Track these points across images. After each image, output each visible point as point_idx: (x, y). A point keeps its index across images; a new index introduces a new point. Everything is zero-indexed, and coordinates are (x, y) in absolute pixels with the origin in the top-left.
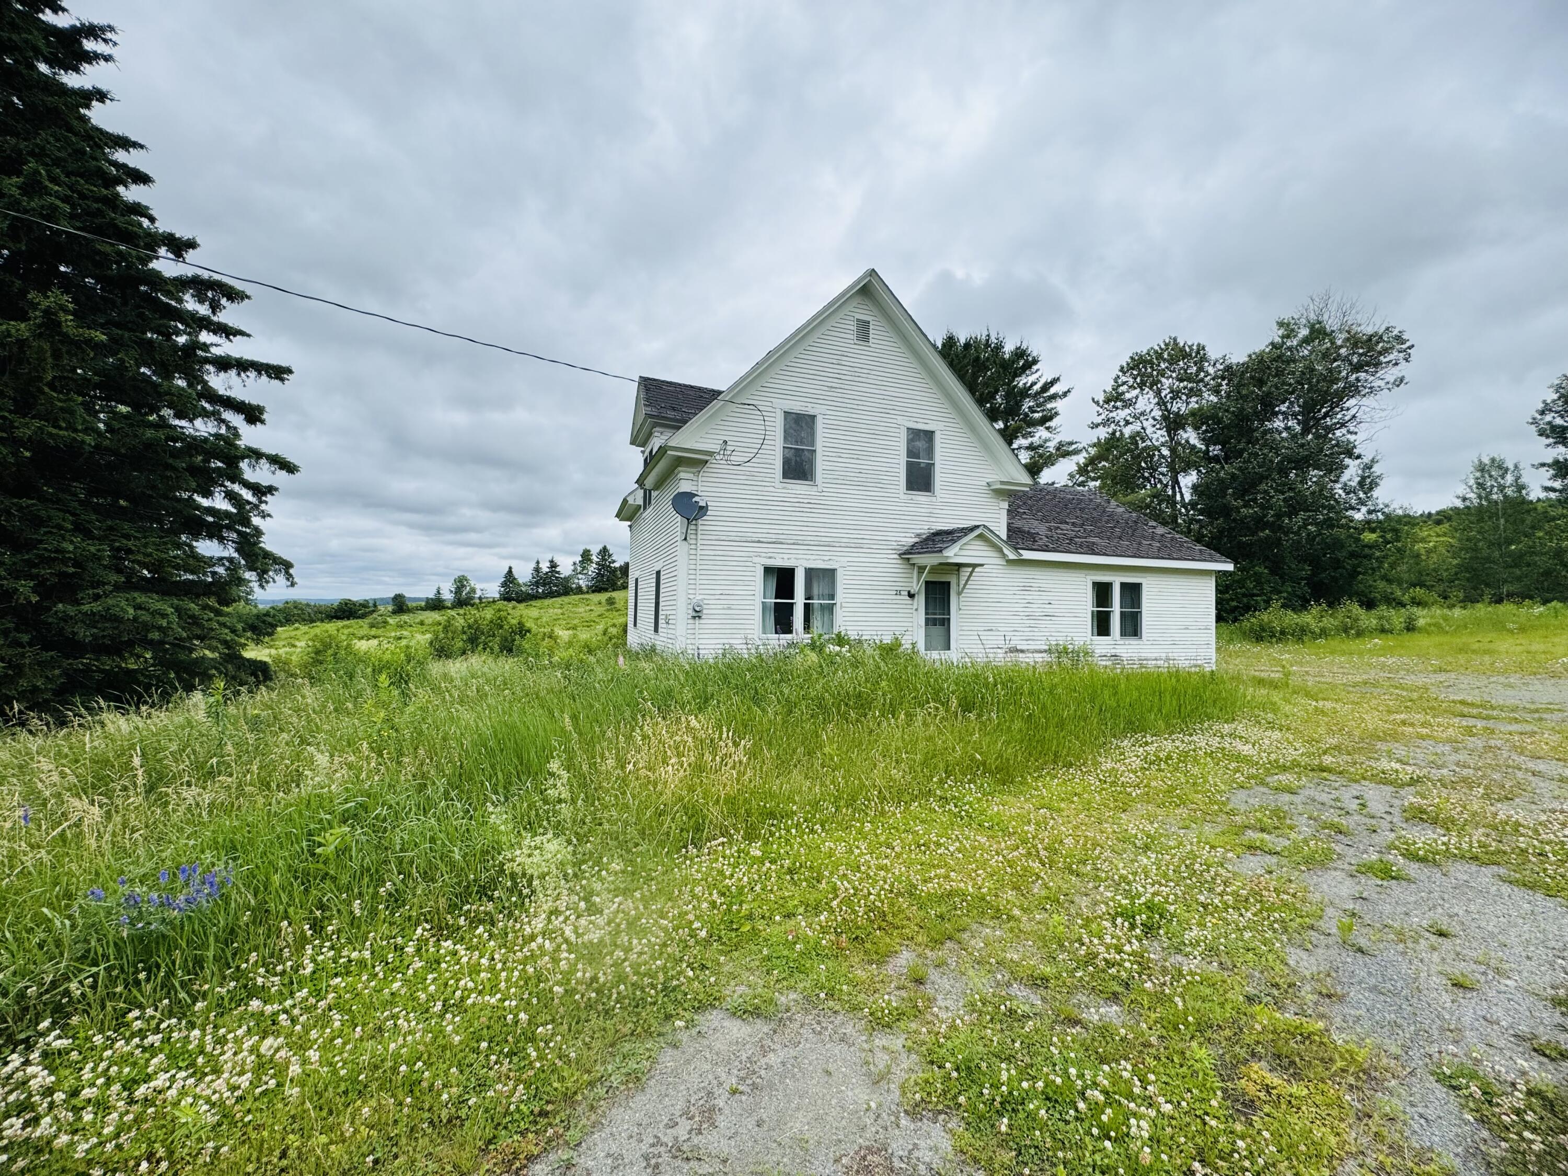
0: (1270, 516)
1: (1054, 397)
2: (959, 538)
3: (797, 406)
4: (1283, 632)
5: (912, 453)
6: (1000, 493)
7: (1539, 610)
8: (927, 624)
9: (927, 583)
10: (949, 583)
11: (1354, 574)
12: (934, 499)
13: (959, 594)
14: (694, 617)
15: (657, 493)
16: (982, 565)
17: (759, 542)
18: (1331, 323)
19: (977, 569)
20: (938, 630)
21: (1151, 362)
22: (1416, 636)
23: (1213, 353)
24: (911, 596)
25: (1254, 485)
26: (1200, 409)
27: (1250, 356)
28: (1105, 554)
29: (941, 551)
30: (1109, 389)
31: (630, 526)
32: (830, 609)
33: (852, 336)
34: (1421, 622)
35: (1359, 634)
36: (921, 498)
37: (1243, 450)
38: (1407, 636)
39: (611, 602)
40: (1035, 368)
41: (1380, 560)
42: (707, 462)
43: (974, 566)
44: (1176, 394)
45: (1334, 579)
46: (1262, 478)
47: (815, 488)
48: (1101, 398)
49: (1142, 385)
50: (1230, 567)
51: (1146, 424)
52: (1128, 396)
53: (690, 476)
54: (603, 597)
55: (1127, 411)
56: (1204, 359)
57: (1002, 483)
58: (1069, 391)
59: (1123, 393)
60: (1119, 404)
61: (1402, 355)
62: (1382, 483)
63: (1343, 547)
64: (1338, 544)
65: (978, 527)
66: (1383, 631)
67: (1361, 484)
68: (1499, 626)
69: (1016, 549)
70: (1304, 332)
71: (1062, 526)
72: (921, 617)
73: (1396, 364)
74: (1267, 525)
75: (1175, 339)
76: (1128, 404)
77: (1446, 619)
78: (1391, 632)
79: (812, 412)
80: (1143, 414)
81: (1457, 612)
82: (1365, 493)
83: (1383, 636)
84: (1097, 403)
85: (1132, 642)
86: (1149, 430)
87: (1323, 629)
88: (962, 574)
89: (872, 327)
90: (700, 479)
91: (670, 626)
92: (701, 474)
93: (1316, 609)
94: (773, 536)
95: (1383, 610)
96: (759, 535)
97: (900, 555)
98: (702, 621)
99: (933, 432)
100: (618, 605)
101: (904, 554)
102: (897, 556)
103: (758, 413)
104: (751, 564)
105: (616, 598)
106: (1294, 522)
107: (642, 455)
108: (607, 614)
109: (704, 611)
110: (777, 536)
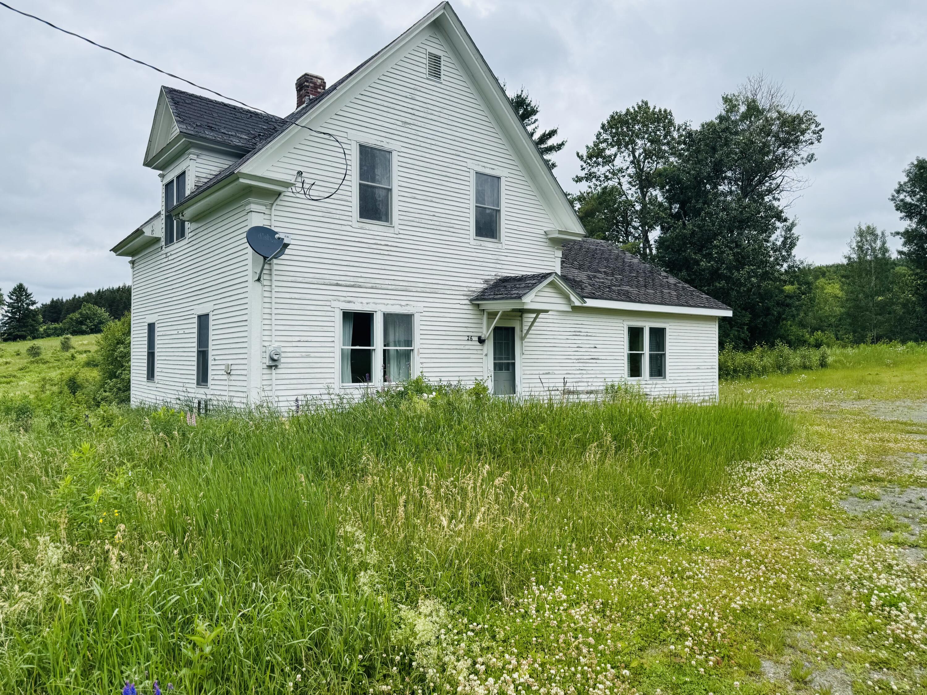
0: (724, 271)
1: (551, 149)
2: (534, 286)
3: (371, 140)
4: (735, 371)
5: (480, 196)
6: (555, 242)
7: (900, 348)
8: (495, 369)
9: (496, 329)
10: (513, 329)
11: (779, 319)
12: (499, 246)
13: (522, 339)
14: (270, 367)
15: (194, 226)
16: (546, 311)
17: (337, 285)
19: (540, 316)
20: (504, 374)
21: (627, 123)
22: (828, 372)
23: (678, 121)
24: (481, 341)
25: (710, 240)
26: (665, 170)
27: (703, 126)
28: (640, 302)
29: (520, 297)
30: (591, 145)
31: (133, 263)
32: (408, 355)
33: (424, 69)
34: (830, 360)
35: (789, 371)
36: (488, 243)
37: (702, 209)
38: (821, 372)
39: (34, 352)
40: (534, 118)
41: (798, 308)
42: (279, 194)
43: (538, 312)
44: (648, 154)
45: (765, 324)
46: (715, 236)
47: (391, 230)
48: (584, 152)
49: (618, 144)
50: (729, 313)
51: (623, 180)
52: (608, 152)
53: (262, 209)
54: (23, 346)
55: (607, 167)
56: (671, 123)
57: (560, 232)
58: (563, 144)
59: (604, 149)
60: (600, 160)
61: (815, 136)
62: (798, 243)
63: (772, 297)
64: (768, 294)
65: (550, 274)
66: (805, 367)
67: (784, 243)
68: (880, 362)
69: (583, 297)
70: (743, 109)
71: (599, 275)
72: (490, 362)
73: (812, 143)
74: (720, 277)
75: (646, 104)
76: (609, 160)
77: (846, 356)
78: (810, 368)
79: (387, 147)
80: (621, 170)
81: (850, 351)
82: (787, 252)
83: (806, 371)
84: (581, 157)
85: (659, 381)
86: (625, 186)
87: (764, 368)
88: (525, 320)
89: (442, 63)
90: (274, 212)
91: (232, 378)
92: (274, 207)
93: (758, 350)
94: (352, 279)
95: (803, 351)
96: (338, 278)
97: (471, 300)
98: (278, 371)
99: (499, 178)
100: (41, 357)
101: (477, 299)
102: (467, 302)
103: (337, 144)
104: (329, 308)
105: (38, 348)
106: (741, 274)
107: (160, 179)
108: (32, 367)
109: (283, 360)
110: (356, 279)
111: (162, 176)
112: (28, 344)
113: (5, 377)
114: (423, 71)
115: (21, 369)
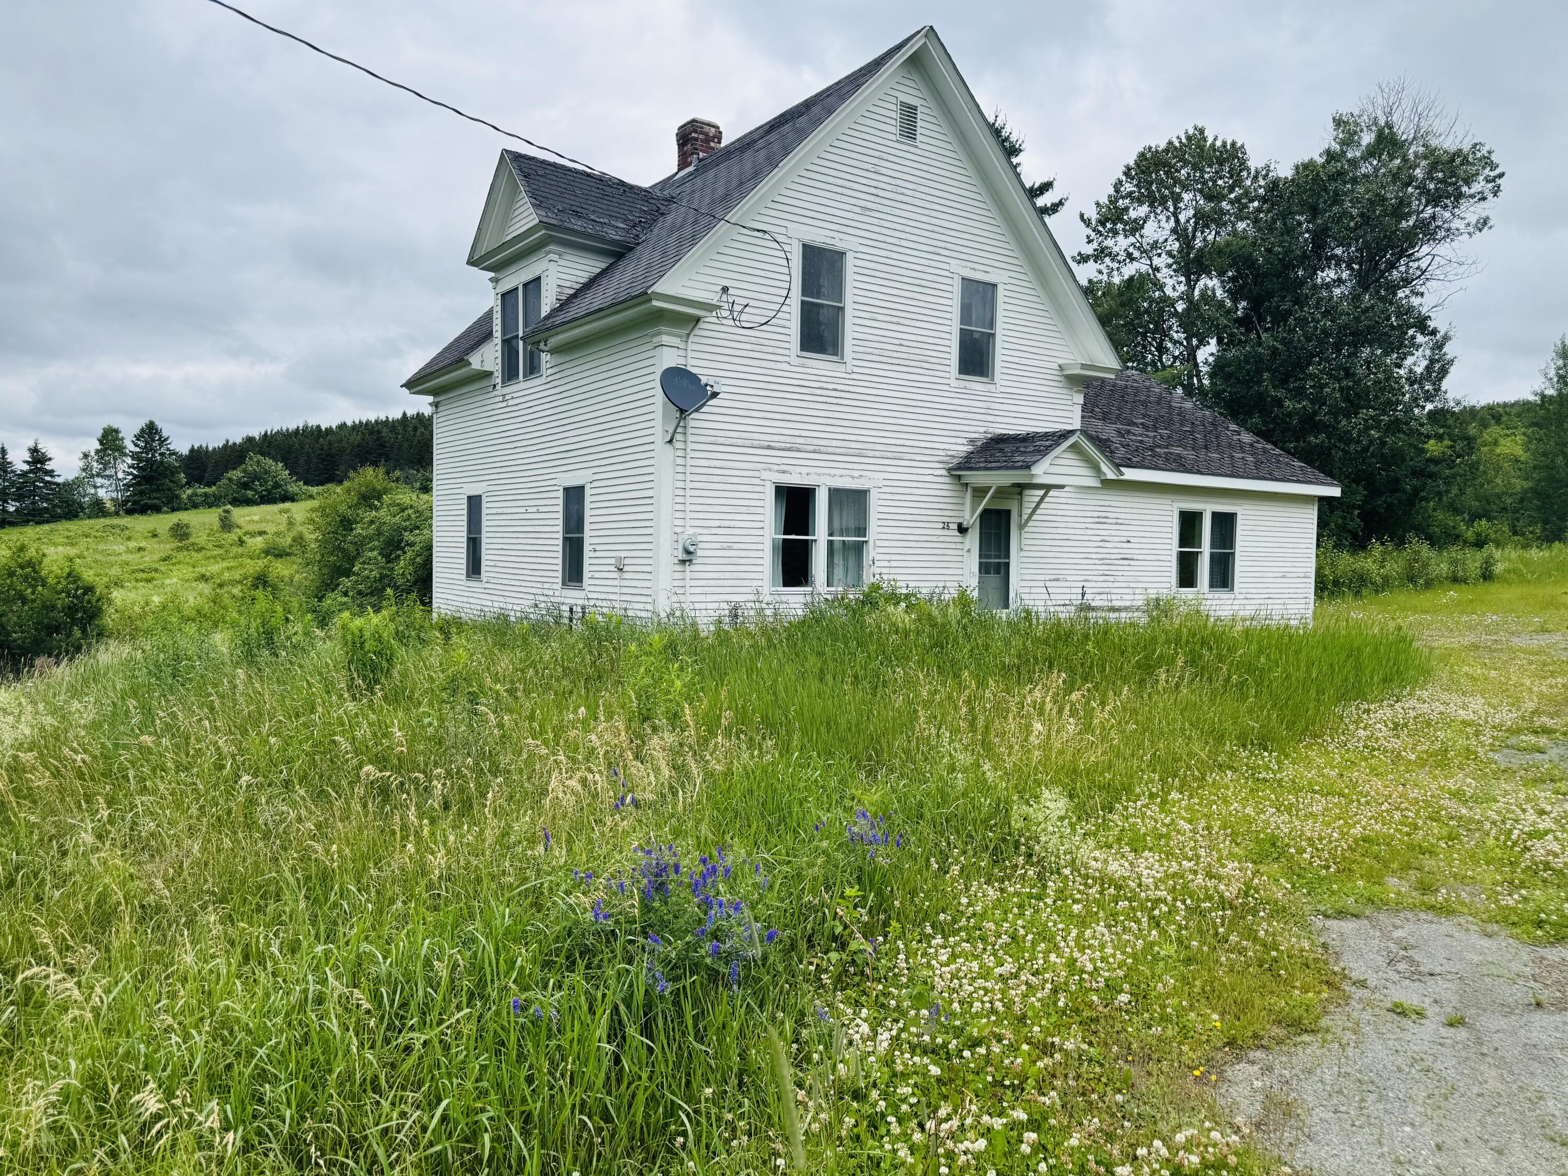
0: (1323, 416)
2: (1047, 449)
3: (820, 237)
4: (1336, 583)
5: (968, 314)
6: (1074, 381)
8: (980, 572)
9: (986, 513)
10: (1008, 513)
11: (1415, 497)
12: (992, 388)
13: (1021, 527)
14: (683, 562)
15: (557, 359)
16: (1062, 487)
17: (769, 448)
18: (1404, 130)
19: (1051, 493)
20: (994, 580)
21: (1166, 164)
22: (1494, 588)
23: (1255, 162)
24: (962, 530)
25: (1301, 365)
26: (1228, 244)
27: (1297, 167)
28: (1199, 472)
29: (1028, 467)
30: (1104, 200)
32: (859, 549)
33: (893, 129)
34: (1499, 568)
35: (1429, 585)
36: (976, 384)
37: (1289, 312)
38: (1483, 587)
39: (180, 533)
40: (1018, 158)
41: (1448, 482)
42: (698, 320)
43: (1048, 488)
44: (1201, 218)
45: (1390, 507)
46: (1311, 358)
47: (842, 367)
48: (1092, 214)
49: (1150, 199)
50: (1335, 492)
51: (1157, 262)
52: (1133, 214)
53: (675, 341)
54: (164, 521)
55: (1131, 239)
56: (1243, 165)
57: (1084, 366)
58: (1061, 203)
59: (1126, 209)
60: (1119, 226)
61: (1490, 185)
62: (1452, 370)
63: (1403, 460)
64: (1397, 457)
66: (1455, 580)
67: (1428, 369)
69: (1117, 466)
70: (1367, 138)
71: (1134, 429)
72: (973, 562)
73: (1484, 199)
74: (1318, 427)
75: (1202, 131)
77: (1527, 563)
78: (1465, 581)
79: (839, 246)
80: (1153, 245)
81: (1534, 554)
82: (1434, 384)
83: (1456, 586)
84: (1088, 222)
85: (1222, 595)
86: (1161, 272)
87: (1386, 579)
88: (1026, 499)
89: (919, 116)
90: (691, 346)
91: (626, 576)
92: (691, 338)
93: (1377, 550)
94: (788, 439)
95: (1454, 551)
96: (769, 438)
97: (949, 470)
98: (693, 568)
99: (994, 286)
100: (192, 540)
101: (959, 467)
102: (944, 472)
103: (776, 245)
104: (757, 481)
105: (187, 526)
106: (1352, 424)
107: (491, 285)
108: (180, 556)
109: (699, 553)
110: (793, 440)
111: (495, 281)
112: (172, 519)
113: (143, 571)
114: (893, 130)
115: (165, 560)
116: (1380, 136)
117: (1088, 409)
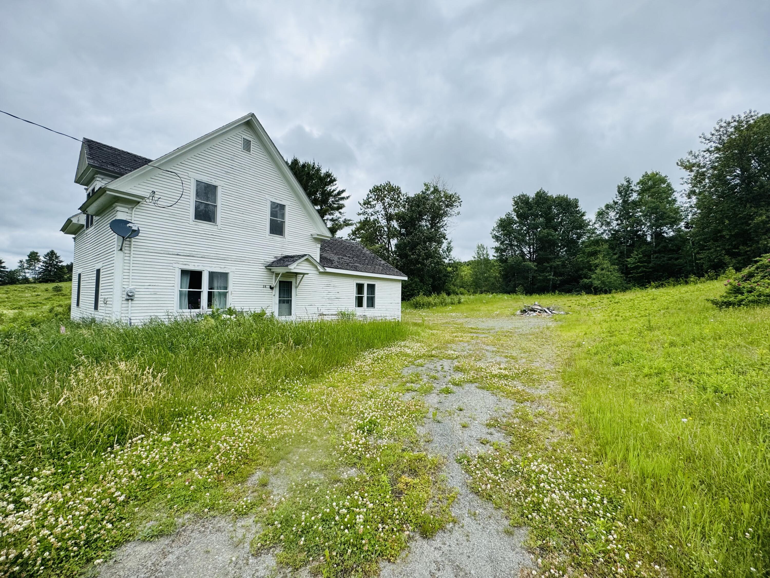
1: (343, 198)
2: (297, 260)
3: (205, 179)
4: (423, 305)
5: (273, 214)
6: (316, 240)
7: (491, 296)
8: (279, 302)
9: (280, 282)
10: (291, 282)
11: (444, 283)
12: (284, 239)
13: (296, 287)
14: (127, 300)
15: (98, 218)
16: (308, 274)
17: (178, 255)
18: (440, 188)
19: (305, 276)
20: (285, 305)
21: (381, 190)
22: (461, 306)
23: (403, 192)
24: (271, 288)
25: (415, 246)
26: (398, 213)
27: (415, 195)
28: (361, 271)
29: (287, 266)
30: (365, 199)
31: (75, 238)
32: (225, 295)
33: (240, 146)
34: (462, 300)
35: (446, 305)
36: (277, 238)
37: (412, 232)
38: (458, 305)
39: (57, 290)
40: (335, 183)
41: (452, 278)
42: (139, 202)
43: (304, 274)
44: (390, 205)
45: (439, 284)
46: (418, 244)
47: (216, 227)
48: (362, 202)
49: (377, 199)
50: (406, 278)
51: (379, 216)
52: (372, 203)
53: (126, 210)
54: (51, 286)
55: (372, 210)
56: (400, 193)
57: (318, 235)
59: (370, 202)
60: (369, 206)
61: (459, 204)
62: (453, 250)
63: (442, 272)
64: (440, 271)
65: (306, 255)
66: (452, 304)
67: (447, 249)
68: (481, 301)
69: (324, 267)
70: (432, 189)
71: (344, 258)
72: (276, 299)
73: (458, 207)
74: (419, 263)
75: (390, 182)
76: (373, 206)
77: (468, 299)
79: (214, 184)
80: (378, 212)
81: (472, 297)
82: (448, 253)
84: (360, 204)
85: (371, 309)
86: (380, 219)
87: (435, 303)
88: (298, 278)
89: (252, 144)
90: (133, 213)
91: (108, 306)
92: (134, 209)
93: (433, 296)
94: (188, 252)
95: (452, 296)
96: (178, 251)
97: (266, 267)
98: (133, 302)
99: (284, 206)
100: (62, 292)
101: (268, 266)
102: (264, 267)
103: (178, 178)
104: (172, 268)
105: (61, 287)
106: (427, 262)
107: (85, 191)
108: (54, 298)
109: (136, 296)
110: (191, 252)
111: (87, 189)
112: (55, 285)
113: (34, 303)
114: (240, 147)
115: (46, 299)
116: (434, 188)
117: (322, 249)
